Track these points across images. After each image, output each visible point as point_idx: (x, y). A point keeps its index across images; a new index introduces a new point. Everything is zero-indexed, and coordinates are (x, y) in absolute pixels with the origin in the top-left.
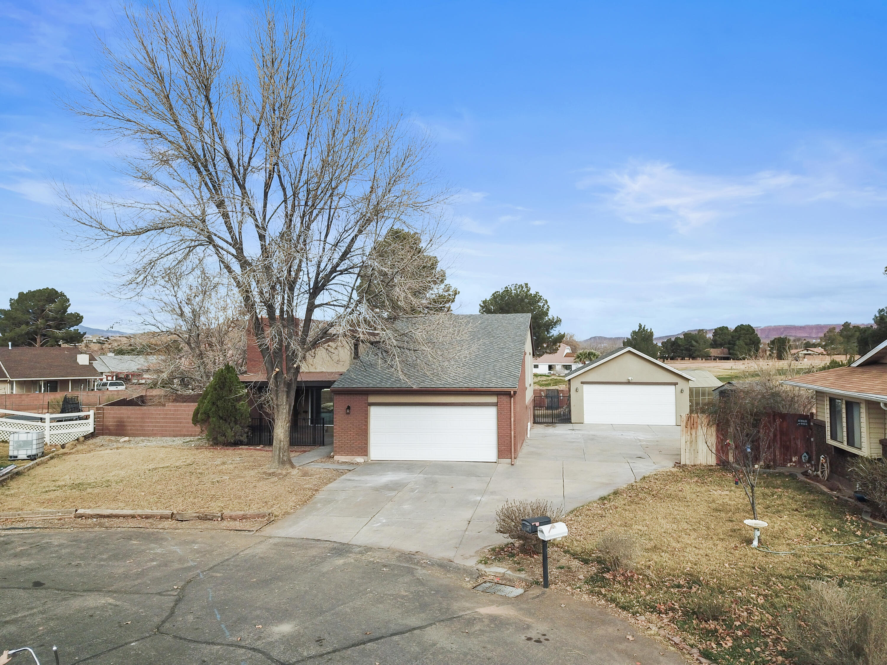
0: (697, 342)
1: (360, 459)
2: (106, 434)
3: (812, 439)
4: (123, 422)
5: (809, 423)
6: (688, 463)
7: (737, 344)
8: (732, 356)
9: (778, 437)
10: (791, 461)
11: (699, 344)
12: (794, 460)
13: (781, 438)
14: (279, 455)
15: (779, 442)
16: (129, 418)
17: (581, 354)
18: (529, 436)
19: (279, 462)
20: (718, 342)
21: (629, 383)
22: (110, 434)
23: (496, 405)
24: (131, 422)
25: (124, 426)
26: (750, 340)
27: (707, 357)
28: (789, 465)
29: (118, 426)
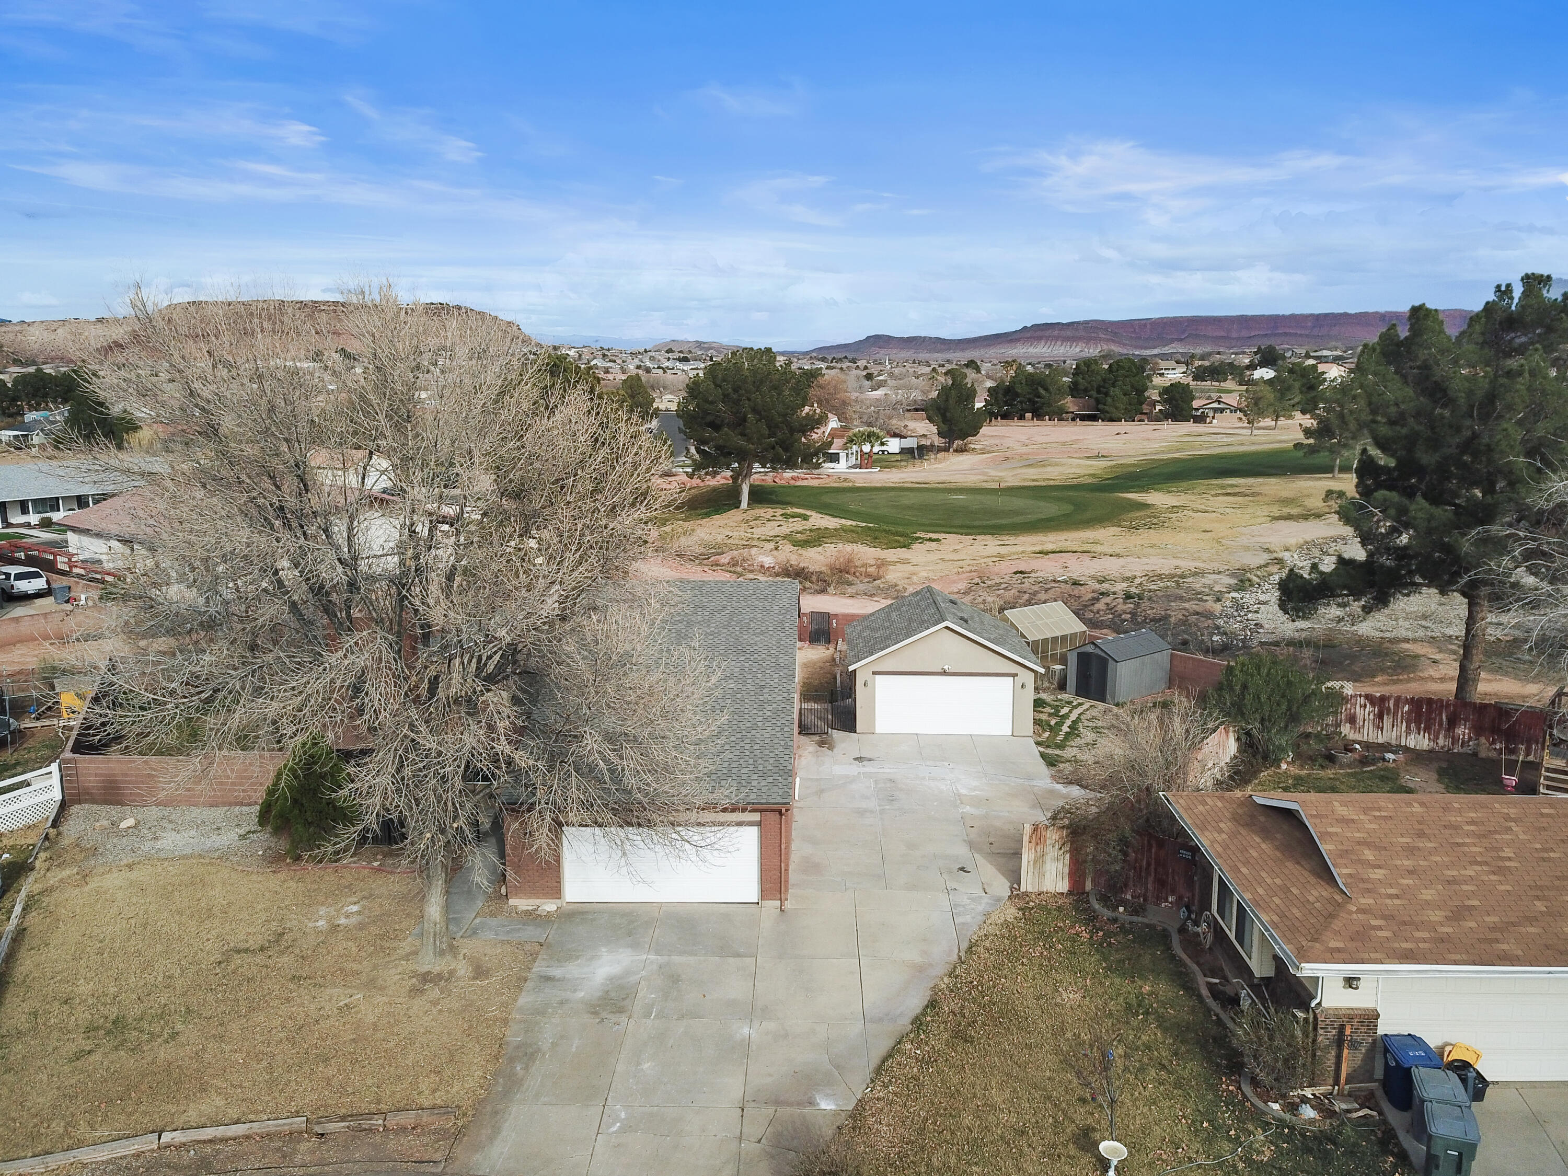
0: (1046, 389)
1: (549, 906)
2: (86, 801)
3: (1196, 878)
4: (116, 782)
5: (1193, 856)
6: (1030, 890)
7: (1112, 393)
8: (1102, 416)
9: (1153, 867)
10: (1167, 901)
11: (1050, 393)
12: (1170, 899)
13: (1156, 870)
14: (435, 943)
15: (1153, 874)
16: (126, 775)
17: (855, 435)
18: (797, 798)
19: (435, 953)
20: (1081, 387)
21: (944, 673)
22: (94, 802)
23: (759, 824)
24: (129, 782)
25: (118, 788)
26: (1132, 386)
27: (1059, 415)
28: (1163, 905)
29: (104, 788)
